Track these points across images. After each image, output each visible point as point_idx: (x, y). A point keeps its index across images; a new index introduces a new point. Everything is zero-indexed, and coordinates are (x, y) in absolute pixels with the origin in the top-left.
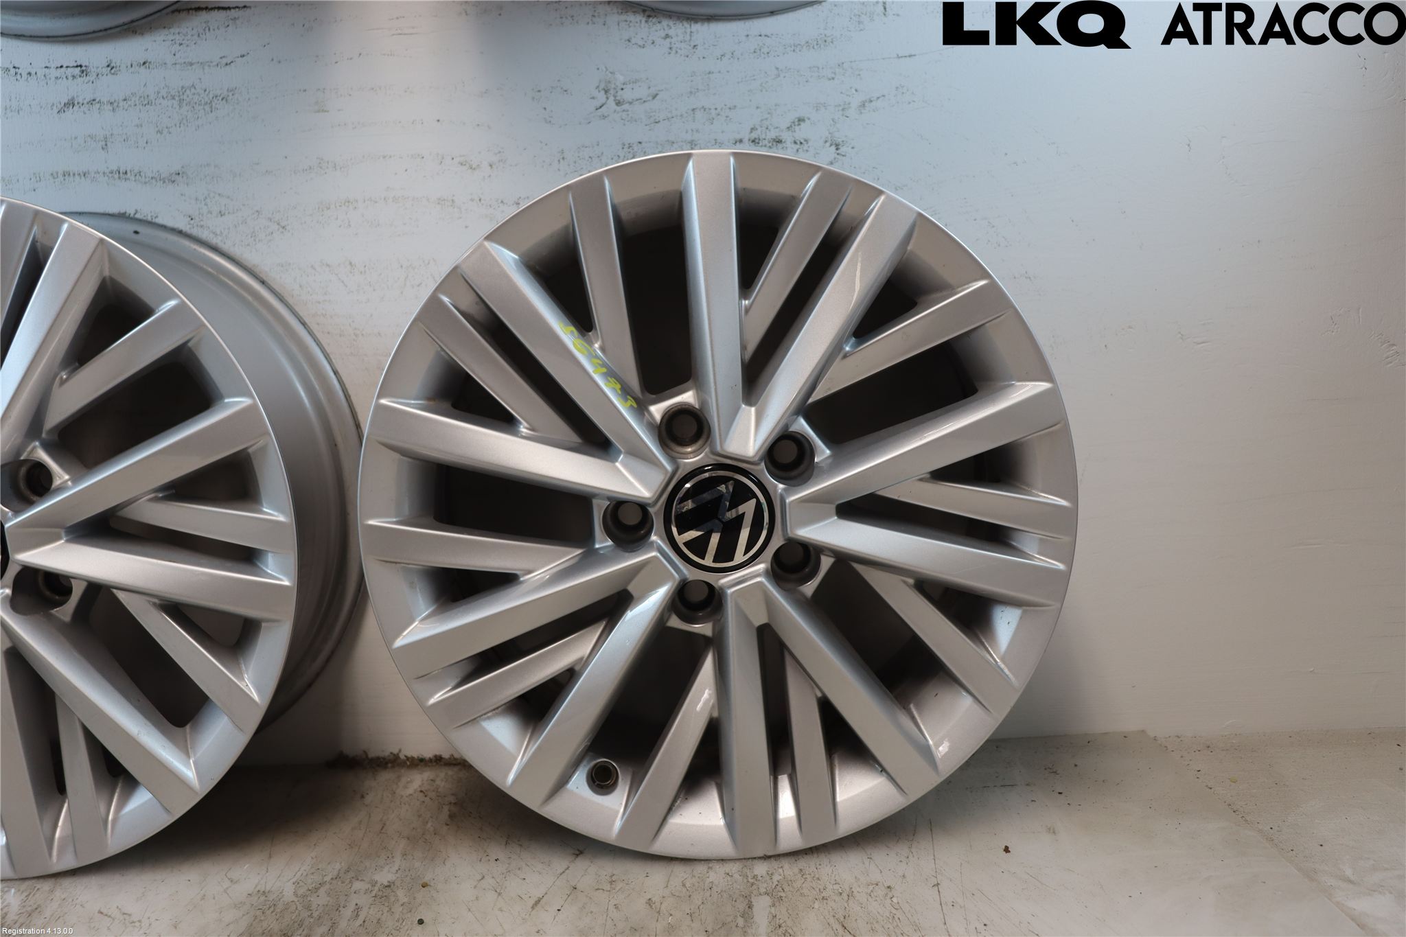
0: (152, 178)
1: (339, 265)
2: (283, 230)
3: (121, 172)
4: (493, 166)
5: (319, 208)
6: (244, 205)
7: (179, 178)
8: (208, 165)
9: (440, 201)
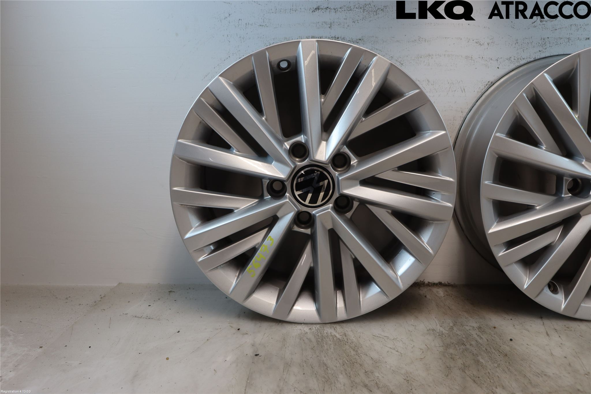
0: (349, 41)
1: (423, 81)
2: (402, 65)
3: (336, 37)
4: (489, 44)
5: (417, 57)
6: (386, 54)
7: (360, 41)
8: (373, 37)
9: (467, 57)
